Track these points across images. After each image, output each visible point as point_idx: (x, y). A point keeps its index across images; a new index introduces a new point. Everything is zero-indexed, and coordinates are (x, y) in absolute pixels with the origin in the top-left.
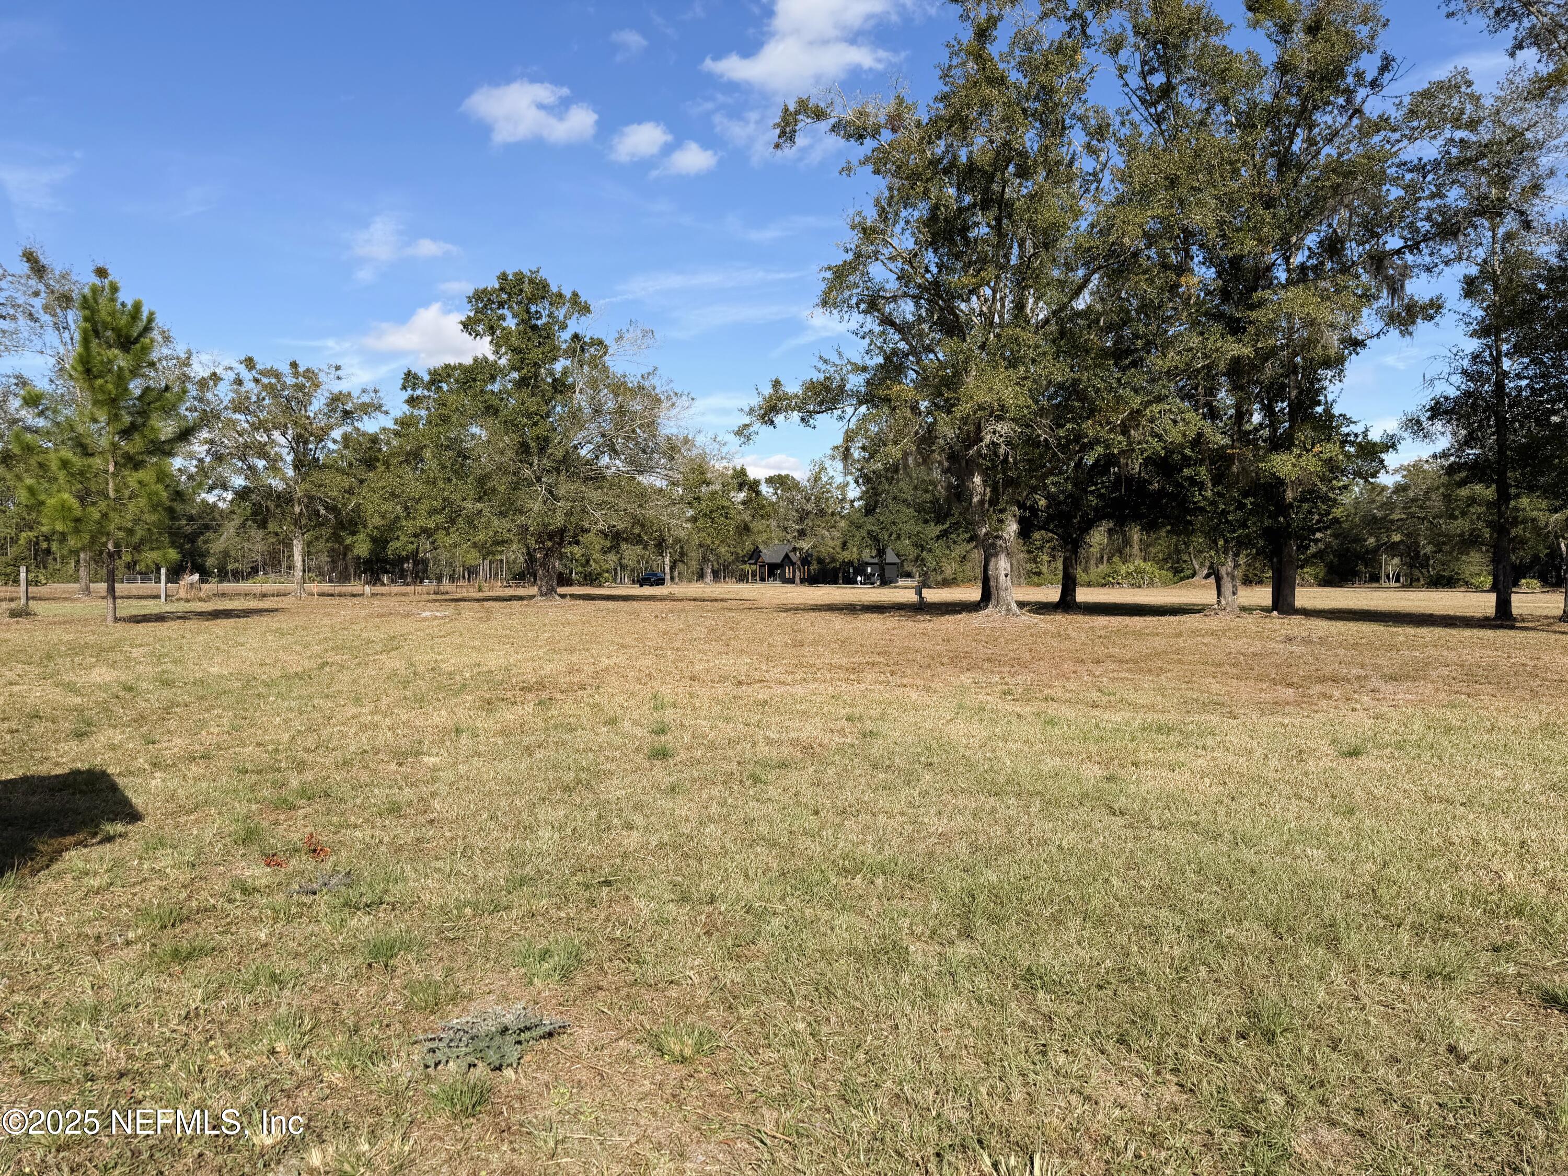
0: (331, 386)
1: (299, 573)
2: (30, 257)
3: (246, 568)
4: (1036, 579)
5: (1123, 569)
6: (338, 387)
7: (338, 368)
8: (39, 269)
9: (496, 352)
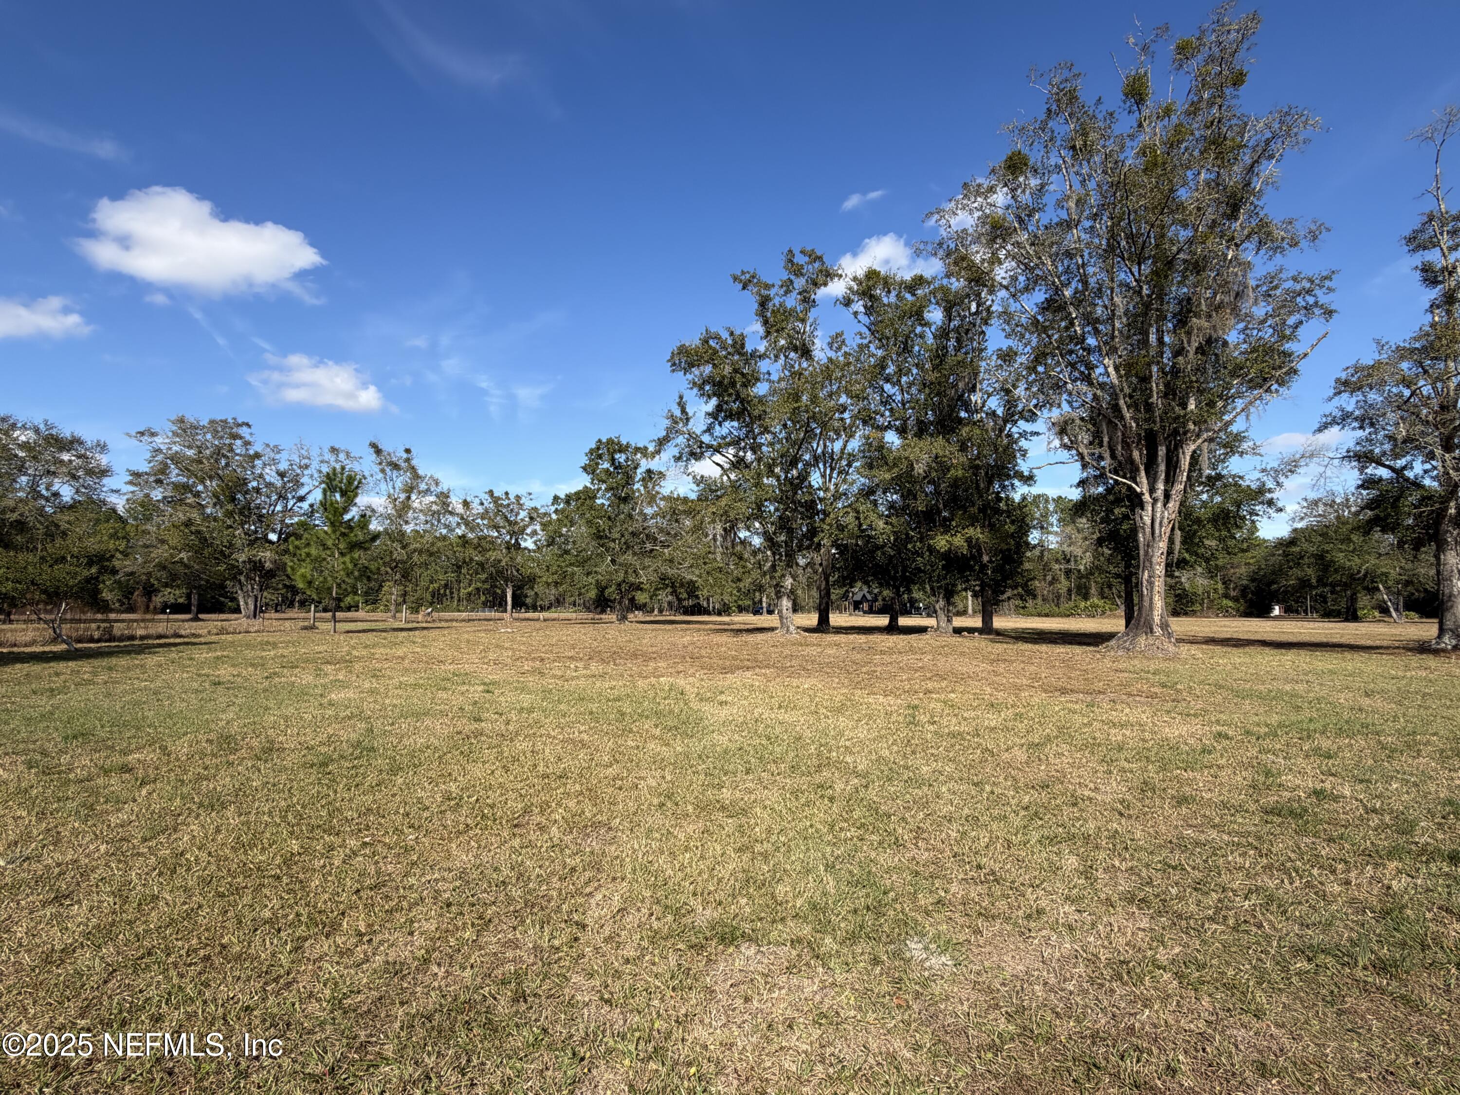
0: (528, 504)
1: (509, 607)
2: (374, 446)
3: (547, 603)
4: (1022, 611)
5: (1082, 605)
6: (532, 504)
7: (530, 494)
8: (378, 451)
9: (592, 483)
